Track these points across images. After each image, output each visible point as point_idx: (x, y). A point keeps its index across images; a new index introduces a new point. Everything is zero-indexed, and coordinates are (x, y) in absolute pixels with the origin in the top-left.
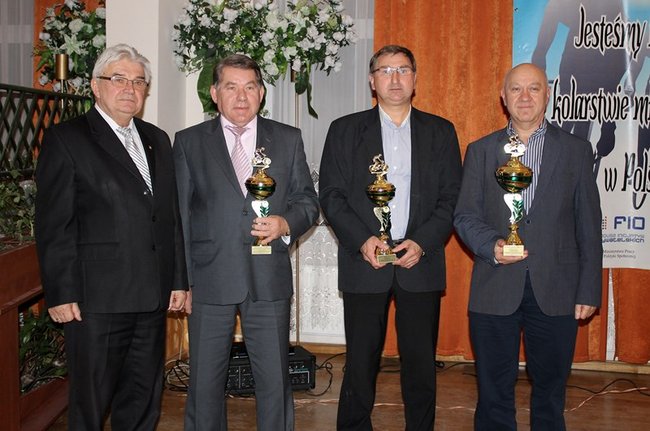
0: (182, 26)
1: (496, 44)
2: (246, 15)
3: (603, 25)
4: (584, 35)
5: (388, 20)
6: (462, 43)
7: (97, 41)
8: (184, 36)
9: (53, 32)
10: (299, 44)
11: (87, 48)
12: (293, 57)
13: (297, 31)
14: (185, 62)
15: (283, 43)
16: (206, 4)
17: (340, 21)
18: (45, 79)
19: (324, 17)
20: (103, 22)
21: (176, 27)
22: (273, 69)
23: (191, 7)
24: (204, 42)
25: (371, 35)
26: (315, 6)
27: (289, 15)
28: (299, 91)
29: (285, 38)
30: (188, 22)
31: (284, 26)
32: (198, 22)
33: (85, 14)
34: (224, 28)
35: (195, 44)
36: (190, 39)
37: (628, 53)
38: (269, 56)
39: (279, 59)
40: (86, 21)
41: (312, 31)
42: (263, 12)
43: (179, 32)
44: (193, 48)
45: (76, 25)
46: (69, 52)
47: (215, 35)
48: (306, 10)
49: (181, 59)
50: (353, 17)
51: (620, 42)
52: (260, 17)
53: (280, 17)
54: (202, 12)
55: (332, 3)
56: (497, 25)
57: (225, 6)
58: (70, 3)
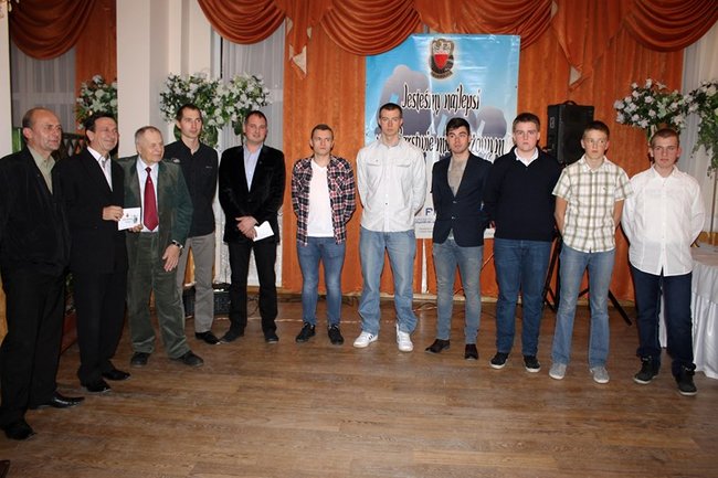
0: (165, 94)
1: (356, 105)
2: (203, 87)
3: (418, 95)
4: (407, 101)
5: (291, 90)
6: (336, 104)
7: (113, 103)
8: (166, 100)
9: (86, 98)
10: (235, 105)
11: (106, 107)
12: (232, 113)
14: (167, 116)
15: (226, 104)
16: (179, 80)
17: (261, 91)
18: (81, 126)
19: (250, 88)
20: (116, 91)
21: (161, 95)
22: (221, 120)
23: (169, 82)
24: (178, 103)
25: (281, 99)
26: (246, 82)
27: (230, 87)
28: (237, 133)
29: (227, 102)
30: (168, 91)
31: (227, 94)
32: (174, 92)
33: (105, 86)
34: (189, 95)
35: (174, 105)
36: (170, 101)
37: (432, 112)
38: (218, 112)
39: (224, 114)
40: (106, 90)
41: (243, 97)
42: (215, 85)
43: (162, 97)
45: (99, 93)
47: (184, 99)
48: (240, 84)
49: (164, 114)
50: (269, 88)
51: (428, 106)
52: (212, 88)
53: (225, 89)
54: (177, 85)
55: (257, 80)
56: (356, 94)
57: (191, 82)
58: (96, 79)
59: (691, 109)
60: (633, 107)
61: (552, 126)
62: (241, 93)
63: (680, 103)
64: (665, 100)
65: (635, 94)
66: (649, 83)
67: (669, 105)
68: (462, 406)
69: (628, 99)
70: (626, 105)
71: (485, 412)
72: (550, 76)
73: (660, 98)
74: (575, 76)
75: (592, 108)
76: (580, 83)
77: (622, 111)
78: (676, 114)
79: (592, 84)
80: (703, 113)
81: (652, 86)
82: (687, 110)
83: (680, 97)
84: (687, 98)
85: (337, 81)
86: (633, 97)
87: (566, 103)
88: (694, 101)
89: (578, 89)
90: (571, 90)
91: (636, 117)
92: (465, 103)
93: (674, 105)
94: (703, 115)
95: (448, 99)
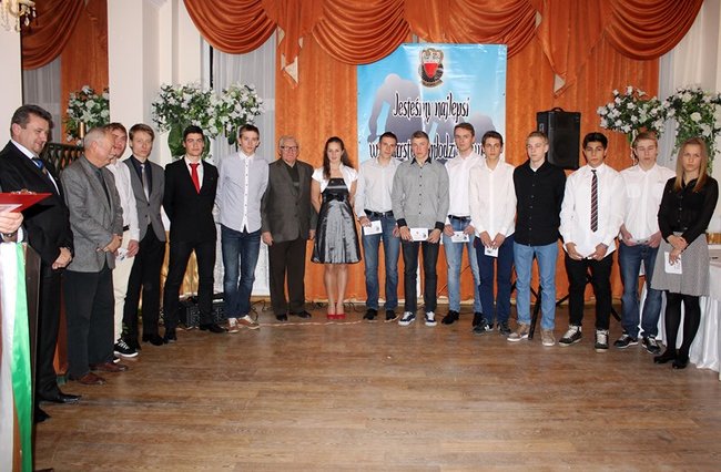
0: (158, 104)
1: (348, 114)
2: (197, 97)
4: (398, 109)
5: (283, 100)
6: (328, 113)
7: (104, 114)
8: (159, 110)
9: (75, 108)
10: (230, 115)
11: (97, 118)
12: (226, 123)
13: (228, 106)
14: (159, 126)
15: (220, 114)
16: (172, 91)
17: (254, 100)
18: (70, 137)
19: (244, 98)
20: (108, 102)
21: (153, 105)
22: (214, 130)
23: (163, 93)
24: (171, 114)
25: (273, 108)
26: (240, 92)
27: (224, 97)
28: (230, 143)
29: (221, 111)
30: (161, 102)
31: (221, 103)
32: (167, 102)
33: (95, 97)
34: (184, 105)
35: (166, 115)
36: (162, 112)
38: (212, 122)
39: (218, 124)
40: (96, 101)
41: (238, 107)
42: (207, 95)
43: (155, 107)
44: (164, 117)
45: (90, 104)
46: (86, 121)
47: (179, 109)
48: (234, 94)
49: (157, 124)
50: (262, 97)
51: (419, 113)
52: (205, 98)
53: (218, 98)
54: (170, 95)
55: (250, 90)
56: (347, 102)
57: (184, 92)
58: (86, 90)
59: (669, 114)
60: (617, 113)
62: (235, 103)
63: (659, 108)
64: (645, 106)
65: (618, 100)
66: (630, 90)
67: (649, 110)
68: (476, 400)
69: (611, 106)
70: (609, 111)
71: (499, 405)
72: (536, 83)
73: (641, 104)
74: (559, 83)
75: (579, 114)
76: (564, 90)
77: (605, 117)
78: (656, 119)
79: (575, 92)
80: (680, 118)
81: (633, 93)
82: (665, 116)
83: (658, 103)
84: (665, 104)
85: (329, 90)
86: (616, 104)
87: (553, 110)
88: (671, 106)
89: (562, 96)
90: (555, 97)
91: (619, 123)
92: (455, 111)
93: (654, 111)
94: (681, 119)
95: (439, 106)
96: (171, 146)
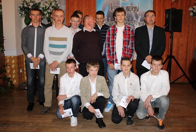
0: (20, 7)
2: (35, 4)
3: (116, 6)
4: (112, 9)
5: (68, 5)
6: (85, 10)
8: (21, 9)
10: (48, 11)
12: (46, 14)
13: (47, 8)
14: (22, 15)
16: (26, 2)
17: (57, 5)
19: (53, 4)
21: (19, 7)
23: (22, 2)
24: (26, 11)
25: (65, 8)
26: (52, 2)
27: (45, 4)
29: (44, 9)
30: (22, 6)
31: (44, 7)
32: (24, 6)
34: (30, 7)
35: (24, 11)
36: (23, 10)
41: (51, 8)
42: (39, 3)
43: (20, 8)
44: (24, 12)
47: (28, 9)
48: (49, 3)
49: (20, 15)
50: (60, 4)
52: (39, 4)
53: (43, 5)
54: (25, 3)
55: (56, 2)
56: (93, 6)
57: (30, 2)
61: (167, 17)
62: (50, 6)
70: (194, 9)
75: (182, 10)
76: (175, 2)
77: (192, 11)
79: (180, 2)
85: (86, 2)
87: (172, 9)
89: (175, 4)
90: (172, 4)
92: (133, 9)
95: (127, 7)
96: (25, 23)
